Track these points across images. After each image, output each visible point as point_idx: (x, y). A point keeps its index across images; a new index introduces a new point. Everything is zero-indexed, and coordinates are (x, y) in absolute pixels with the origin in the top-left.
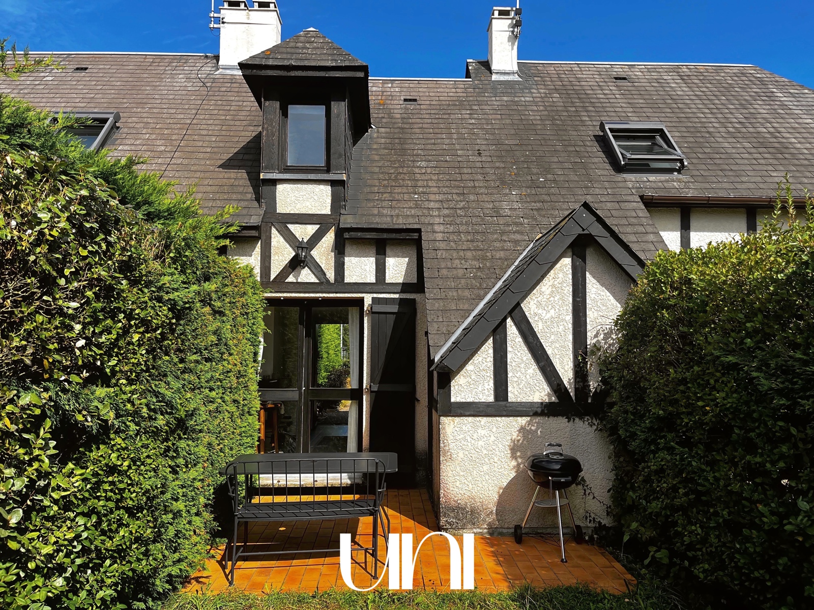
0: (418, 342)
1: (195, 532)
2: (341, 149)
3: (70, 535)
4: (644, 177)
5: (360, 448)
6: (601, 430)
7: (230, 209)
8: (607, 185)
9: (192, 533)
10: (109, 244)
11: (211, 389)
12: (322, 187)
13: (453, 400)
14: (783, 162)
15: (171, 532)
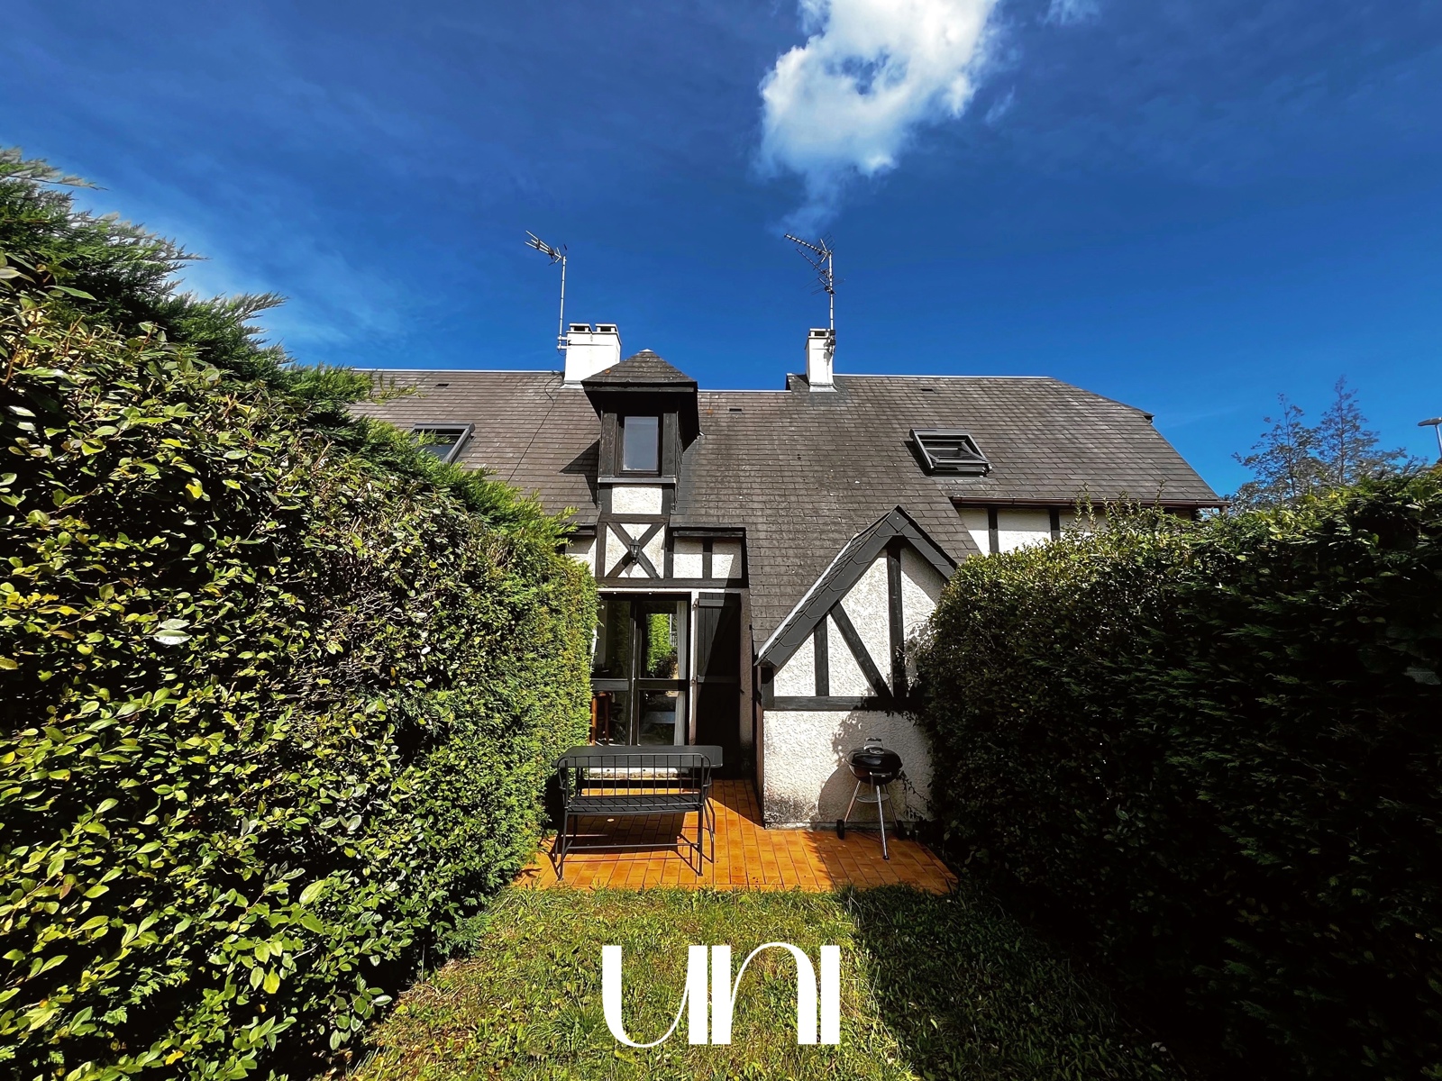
0: (742, 634)
1: (526, 824)
2: (672, 455)
3: (406, 839)
4: (952, 480)
5: (687, 742)
6: (919, 725)
7: (569, 510)
8: (918, 487)
9: (524, 827)
10: (457, 556)
11: (546, 684)
12: (654, 490)
13: (776, 694)
14: (1081, 466)
15: (504, 826)
